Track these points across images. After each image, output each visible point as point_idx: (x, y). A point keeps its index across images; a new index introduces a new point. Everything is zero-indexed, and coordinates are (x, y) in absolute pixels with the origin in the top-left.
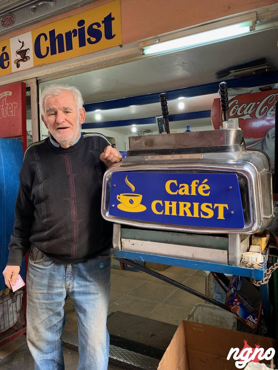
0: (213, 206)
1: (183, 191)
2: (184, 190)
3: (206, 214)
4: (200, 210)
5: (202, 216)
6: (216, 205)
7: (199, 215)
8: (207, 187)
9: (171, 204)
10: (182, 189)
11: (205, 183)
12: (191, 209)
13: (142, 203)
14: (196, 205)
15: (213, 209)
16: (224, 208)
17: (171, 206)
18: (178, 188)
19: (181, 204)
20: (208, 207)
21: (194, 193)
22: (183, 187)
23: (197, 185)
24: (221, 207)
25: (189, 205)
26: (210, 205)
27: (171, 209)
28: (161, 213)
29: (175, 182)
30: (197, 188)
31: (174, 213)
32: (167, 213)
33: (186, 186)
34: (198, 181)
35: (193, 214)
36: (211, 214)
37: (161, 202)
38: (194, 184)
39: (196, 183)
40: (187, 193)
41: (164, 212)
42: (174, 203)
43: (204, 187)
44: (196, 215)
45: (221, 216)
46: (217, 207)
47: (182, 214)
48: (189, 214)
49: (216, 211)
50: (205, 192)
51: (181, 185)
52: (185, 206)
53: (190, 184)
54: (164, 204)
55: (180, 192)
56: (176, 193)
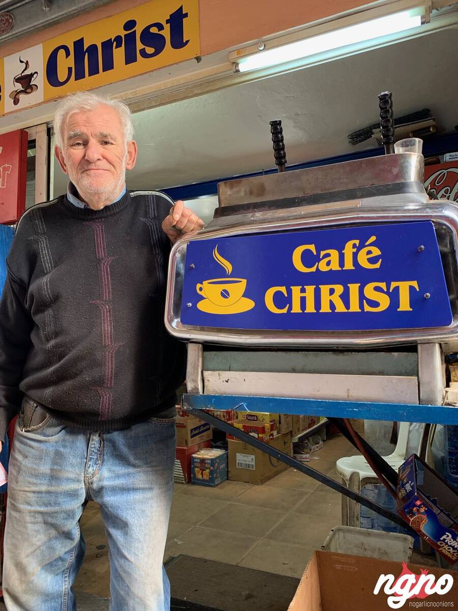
0: (388, 286)
1: (328, 263)
2: (330, 262)
3: (374, 304)
4: (362, 296)
5: (367, 308)
6: (394, 285)
7: (361, 306)
8: (376, 252)
9: (303, 291)
10: (327, 259)
11: (371, 245)
12: (345, 297)
13: (246, 295)
14: (354, 288)
15: (387, 293)
16: (411, 288)
17: (303, 295)
18: (318, 259)
19: (325, 289)
20: (377, 289)
21: (349, 265)
22: (328, 255)
23: (355, 250)
24: (404, 288)
25: (339, 289)
26: (383, 285)
27: (303, 301)
28: (285, 311)
29: (312, 247)
30: (355, 255)
31: (310, 308)
32: (296, 309)
33: (334, 254)
34: (357, 242)
35: (348, 306)
36: (384, 302)
37: (283, 289)
38: (349, 249)
39: (354, 246)
40: (335, 266)
41: (290, 308)
42: (310, 290)
43: (369, 252)
44: (355, 307)
45: (405, 305)
46: (397, 288)
47: (325, 308)
48: (340, 308)
49: (394, 296)
50: (372, 261)
51: (323, 253)
52: (332, 292)
53: (340, 249)
54: (290, 292)
55: (323, 266)
56: (313, 269)
